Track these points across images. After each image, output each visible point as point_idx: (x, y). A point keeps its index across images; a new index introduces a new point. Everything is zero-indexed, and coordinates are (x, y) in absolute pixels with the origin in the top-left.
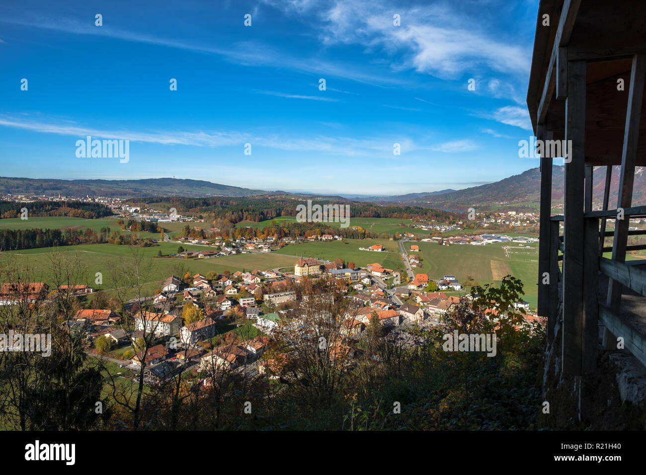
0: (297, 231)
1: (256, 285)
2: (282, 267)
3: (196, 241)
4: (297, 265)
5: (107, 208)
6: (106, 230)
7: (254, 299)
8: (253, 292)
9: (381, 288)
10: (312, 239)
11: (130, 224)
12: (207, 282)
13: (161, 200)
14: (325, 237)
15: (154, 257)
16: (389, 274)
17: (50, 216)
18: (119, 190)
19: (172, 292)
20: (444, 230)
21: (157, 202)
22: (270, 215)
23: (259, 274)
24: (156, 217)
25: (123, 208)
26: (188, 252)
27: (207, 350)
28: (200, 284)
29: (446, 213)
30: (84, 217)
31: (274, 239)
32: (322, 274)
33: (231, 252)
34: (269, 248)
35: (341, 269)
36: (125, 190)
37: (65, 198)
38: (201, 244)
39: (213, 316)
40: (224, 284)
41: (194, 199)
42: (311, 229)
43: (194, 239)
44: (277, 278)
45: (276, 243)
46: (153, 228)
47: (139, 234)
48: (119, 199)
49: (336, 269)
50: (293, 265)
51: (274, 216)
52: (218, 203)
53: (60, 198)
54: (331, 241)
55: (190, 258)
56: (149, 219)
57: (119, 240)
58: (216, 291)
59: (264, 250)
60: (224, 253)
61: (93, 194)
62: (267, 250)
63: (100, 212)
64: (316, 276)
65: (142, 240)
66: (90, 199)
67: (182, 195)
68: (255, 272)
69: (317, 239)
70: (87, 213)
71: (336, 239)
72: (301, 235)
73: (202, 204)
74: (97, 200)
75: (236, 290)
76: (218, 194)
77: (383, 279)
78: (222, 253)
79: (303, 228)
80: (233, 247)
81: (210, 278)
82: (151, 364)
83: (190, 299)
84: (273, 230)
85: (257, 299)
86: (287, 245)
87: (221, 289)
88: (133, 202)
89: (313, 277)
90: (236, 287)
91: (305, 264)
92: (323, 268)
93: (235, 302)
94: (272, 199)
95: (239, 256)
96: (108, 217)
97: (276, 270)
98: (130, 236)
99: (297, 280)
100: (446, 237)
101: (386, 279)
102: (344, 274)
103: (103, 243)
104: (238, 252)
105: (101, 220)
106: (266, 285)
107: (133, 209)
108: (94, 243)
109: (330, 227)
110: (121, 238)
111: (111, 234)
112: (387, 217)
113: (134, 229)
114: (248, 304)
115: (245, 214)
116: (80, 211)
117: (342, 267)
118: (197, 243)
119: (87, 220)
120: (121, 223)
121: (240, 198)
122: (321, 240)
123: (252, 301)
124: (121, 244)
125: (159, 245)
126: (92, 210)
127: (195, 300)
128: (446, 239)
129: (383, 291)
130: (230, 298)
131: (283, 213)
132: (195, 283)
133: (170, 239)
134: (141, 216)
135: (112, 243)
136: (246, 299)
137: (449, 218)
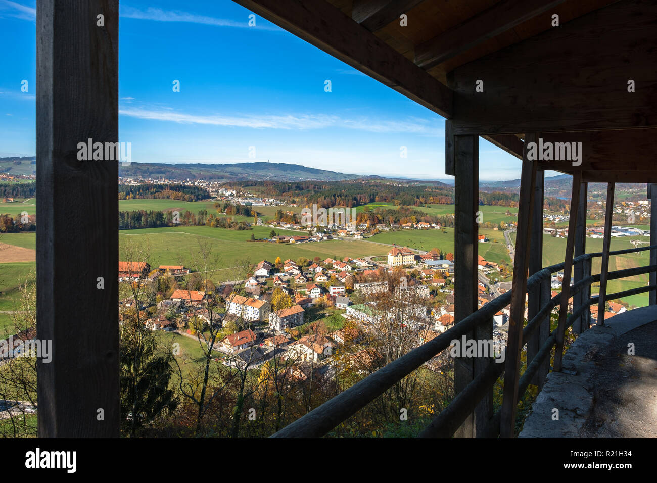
0: (391, 218)
1: (347, 274)
2: (374, 255)
3: (288, 226)
4: (390, 254)
5: (205, 191)
6: (203, 213)
7: (344, 287)
8: (343, 281)
9: (482, 283)
10: (408, 226)
11: (225, 207)
12: (297, 268)
13: (256, 184)
14: (421, 225)
15: (247, 241)
16: (493, 267)
17: (155, 198)
18: (217, 173)
19: (263, 277)
20: (558, 220)
21: (252, 186)
22: (364, 201)
23: (350, 262)
24: (251, 201)
25: (220, 191)
26: (280, 237)
27: (295, 338)
28: (291, 270)
29: (561, 201)
30: (184, 200)
31: (367, 225)
32: (417, 264)
33: (322, 238)
34: (361, 235)
35: (438, 259)
36: (222, 174)
37: (168, 181)
38: (293, 229)
39: (302, 304)
40: (314, 271)
41: (287, 183)
42: (406, 216)
43: (286, 224)
44: (368, 267)
45: (369, 230)
46: (247, 211)
47: (234, 218)
48: (216, 183)
49: (432, 260)
50: (386, 253)
51: (368, 201)
52: (311, 188)
53: (164, 182)
54: (427, 229)
55: (282, 242)
56: (244, 202)
57: (215, 223)
58: (306, 277)
59: (356, 237)
60: (315, 239)
61: (193, 178)
62: (359, 237)
63: (198, 195)
64: (411, 267)
65: (237, 223)
66: (190, 183)
67: (275, 179)
68: (346, 259)
69: (412, 226)
70: (187, 196)
71: (433, 227)
72: (395, 222)
73: (295, 189)
74: (196, 184)
75: (326, 278)
76: (312, 178)
77: (485, 273)
78: (313, 239)
79: (397, 215)
80: (325, 233)
81: (301, 264)
82: (240, 348)
83: (280, 284)
84: (366, 216)
85: (347, 288)
86: (380, 232)
87: (311, 276)
88: (230, 186)
89: (408, 268)
90: (326, 275)
91: (398, 253)
92: (418, 258)
93: (325, 290)
94: (366, 184)
95: (330, 242)
96: (206, 200)
97: (368, 258)
98: (225, 219)
99: (390, 270)
100: (561, 229)
101: (488, 273)
102: (441, 265)
103: (200, 225)
104: (330, 238)
105: (200, 203)
106: (357, 274)
107: (229, 193)
108: (191, 225)
109: (427, 214)
110: (217, 221)
111: (208, 217)
112: (491, 205)
113: (230, 213)
114: (338, 293)
115: (338, 199)
116: (180, 194)
117: (439, 258)
118: (289, 228)
119: (187, 203)
120: (218, 206)
121: (333, 182)
122: (417, 228)
123: (342, 290)
124: (217, 227)
125: (252, 229)
126: (192, 193)
127: (285, 286)
128: (561, 230)
129: (485, 286)
130: (320, 286)
131: (377, 198)
132: (286, 268)
133: (262, 222)
134: (236, 199)
135: (209, 225)
136: (336, 288)
137: (564, 207)
